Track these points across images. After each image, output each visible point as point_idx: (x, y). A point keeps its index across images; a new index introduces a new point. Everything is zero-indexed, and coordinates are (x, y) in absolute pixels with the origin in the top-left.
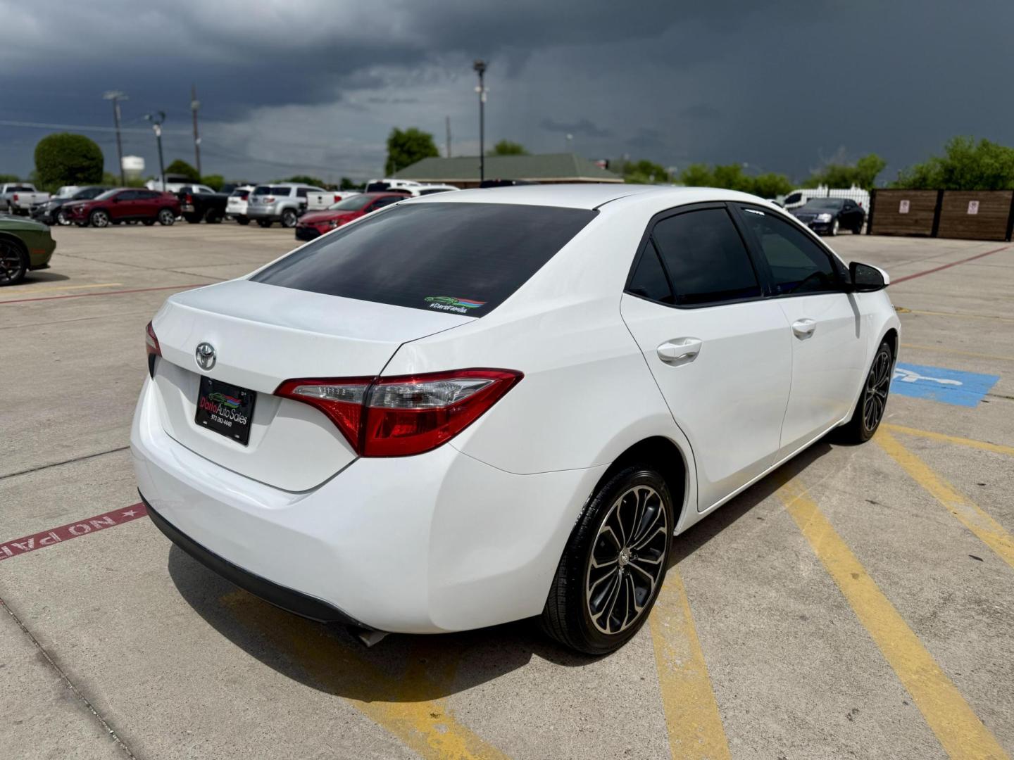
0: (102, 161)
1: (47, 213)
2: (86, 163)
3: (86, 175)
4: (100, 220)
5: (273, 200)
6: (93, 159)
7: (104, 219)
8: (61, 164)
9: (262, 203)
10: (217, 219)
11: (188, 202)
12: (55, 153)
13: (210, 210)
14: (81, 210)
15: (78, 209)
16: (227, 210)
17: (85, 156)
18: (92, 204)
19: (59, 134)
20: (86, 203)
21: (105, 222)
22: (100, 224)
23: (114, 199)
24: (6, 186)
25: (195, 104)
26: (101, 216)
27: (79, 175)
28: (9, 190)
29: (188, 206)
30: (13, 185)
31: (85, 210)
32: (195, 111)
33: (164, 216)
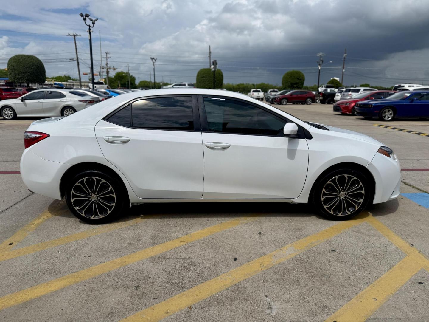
0: (304, 80)
1: (270, 100)
2: (298, 81)
3: (297, 86)
4: (284, 102)
5: (351, 94)
6: (301, 79)
7: (286, 102)
8: (289, 82)
9: (346, 96)
10: (331, 102)
11: (321, 95)
12: (288, 78)
13: (329, 99)
14: (279, 99)
15: (278, 98)
16: (335, 99)
17: (298, 79)
18: (284, 96)
19: (291, 71)
20: (281, 96)
21: (286, 103)
22: (284, 104)
23: (291, 95)
24: (270, 90)
25: (345, 55)
26: (285, 101)
27: (295, 86)
28: (271, 92)
29: (320, 97)
30: (272, 90)
31: (280, 99)
32: (345, 58)
33: (308, 101)
